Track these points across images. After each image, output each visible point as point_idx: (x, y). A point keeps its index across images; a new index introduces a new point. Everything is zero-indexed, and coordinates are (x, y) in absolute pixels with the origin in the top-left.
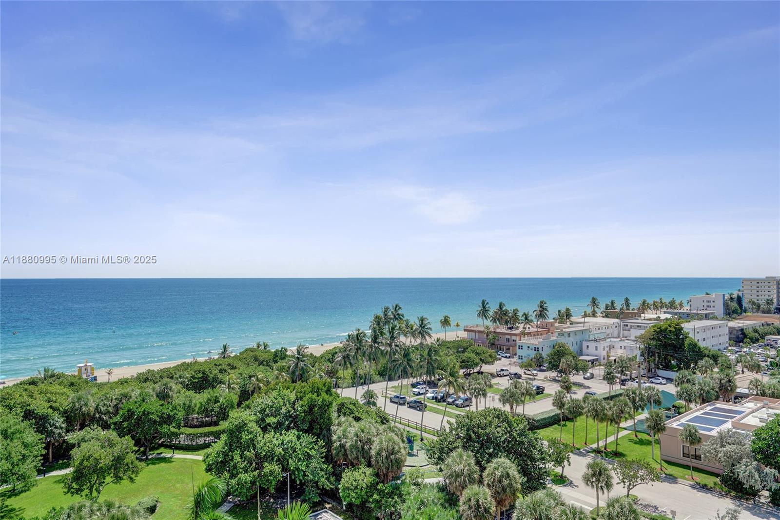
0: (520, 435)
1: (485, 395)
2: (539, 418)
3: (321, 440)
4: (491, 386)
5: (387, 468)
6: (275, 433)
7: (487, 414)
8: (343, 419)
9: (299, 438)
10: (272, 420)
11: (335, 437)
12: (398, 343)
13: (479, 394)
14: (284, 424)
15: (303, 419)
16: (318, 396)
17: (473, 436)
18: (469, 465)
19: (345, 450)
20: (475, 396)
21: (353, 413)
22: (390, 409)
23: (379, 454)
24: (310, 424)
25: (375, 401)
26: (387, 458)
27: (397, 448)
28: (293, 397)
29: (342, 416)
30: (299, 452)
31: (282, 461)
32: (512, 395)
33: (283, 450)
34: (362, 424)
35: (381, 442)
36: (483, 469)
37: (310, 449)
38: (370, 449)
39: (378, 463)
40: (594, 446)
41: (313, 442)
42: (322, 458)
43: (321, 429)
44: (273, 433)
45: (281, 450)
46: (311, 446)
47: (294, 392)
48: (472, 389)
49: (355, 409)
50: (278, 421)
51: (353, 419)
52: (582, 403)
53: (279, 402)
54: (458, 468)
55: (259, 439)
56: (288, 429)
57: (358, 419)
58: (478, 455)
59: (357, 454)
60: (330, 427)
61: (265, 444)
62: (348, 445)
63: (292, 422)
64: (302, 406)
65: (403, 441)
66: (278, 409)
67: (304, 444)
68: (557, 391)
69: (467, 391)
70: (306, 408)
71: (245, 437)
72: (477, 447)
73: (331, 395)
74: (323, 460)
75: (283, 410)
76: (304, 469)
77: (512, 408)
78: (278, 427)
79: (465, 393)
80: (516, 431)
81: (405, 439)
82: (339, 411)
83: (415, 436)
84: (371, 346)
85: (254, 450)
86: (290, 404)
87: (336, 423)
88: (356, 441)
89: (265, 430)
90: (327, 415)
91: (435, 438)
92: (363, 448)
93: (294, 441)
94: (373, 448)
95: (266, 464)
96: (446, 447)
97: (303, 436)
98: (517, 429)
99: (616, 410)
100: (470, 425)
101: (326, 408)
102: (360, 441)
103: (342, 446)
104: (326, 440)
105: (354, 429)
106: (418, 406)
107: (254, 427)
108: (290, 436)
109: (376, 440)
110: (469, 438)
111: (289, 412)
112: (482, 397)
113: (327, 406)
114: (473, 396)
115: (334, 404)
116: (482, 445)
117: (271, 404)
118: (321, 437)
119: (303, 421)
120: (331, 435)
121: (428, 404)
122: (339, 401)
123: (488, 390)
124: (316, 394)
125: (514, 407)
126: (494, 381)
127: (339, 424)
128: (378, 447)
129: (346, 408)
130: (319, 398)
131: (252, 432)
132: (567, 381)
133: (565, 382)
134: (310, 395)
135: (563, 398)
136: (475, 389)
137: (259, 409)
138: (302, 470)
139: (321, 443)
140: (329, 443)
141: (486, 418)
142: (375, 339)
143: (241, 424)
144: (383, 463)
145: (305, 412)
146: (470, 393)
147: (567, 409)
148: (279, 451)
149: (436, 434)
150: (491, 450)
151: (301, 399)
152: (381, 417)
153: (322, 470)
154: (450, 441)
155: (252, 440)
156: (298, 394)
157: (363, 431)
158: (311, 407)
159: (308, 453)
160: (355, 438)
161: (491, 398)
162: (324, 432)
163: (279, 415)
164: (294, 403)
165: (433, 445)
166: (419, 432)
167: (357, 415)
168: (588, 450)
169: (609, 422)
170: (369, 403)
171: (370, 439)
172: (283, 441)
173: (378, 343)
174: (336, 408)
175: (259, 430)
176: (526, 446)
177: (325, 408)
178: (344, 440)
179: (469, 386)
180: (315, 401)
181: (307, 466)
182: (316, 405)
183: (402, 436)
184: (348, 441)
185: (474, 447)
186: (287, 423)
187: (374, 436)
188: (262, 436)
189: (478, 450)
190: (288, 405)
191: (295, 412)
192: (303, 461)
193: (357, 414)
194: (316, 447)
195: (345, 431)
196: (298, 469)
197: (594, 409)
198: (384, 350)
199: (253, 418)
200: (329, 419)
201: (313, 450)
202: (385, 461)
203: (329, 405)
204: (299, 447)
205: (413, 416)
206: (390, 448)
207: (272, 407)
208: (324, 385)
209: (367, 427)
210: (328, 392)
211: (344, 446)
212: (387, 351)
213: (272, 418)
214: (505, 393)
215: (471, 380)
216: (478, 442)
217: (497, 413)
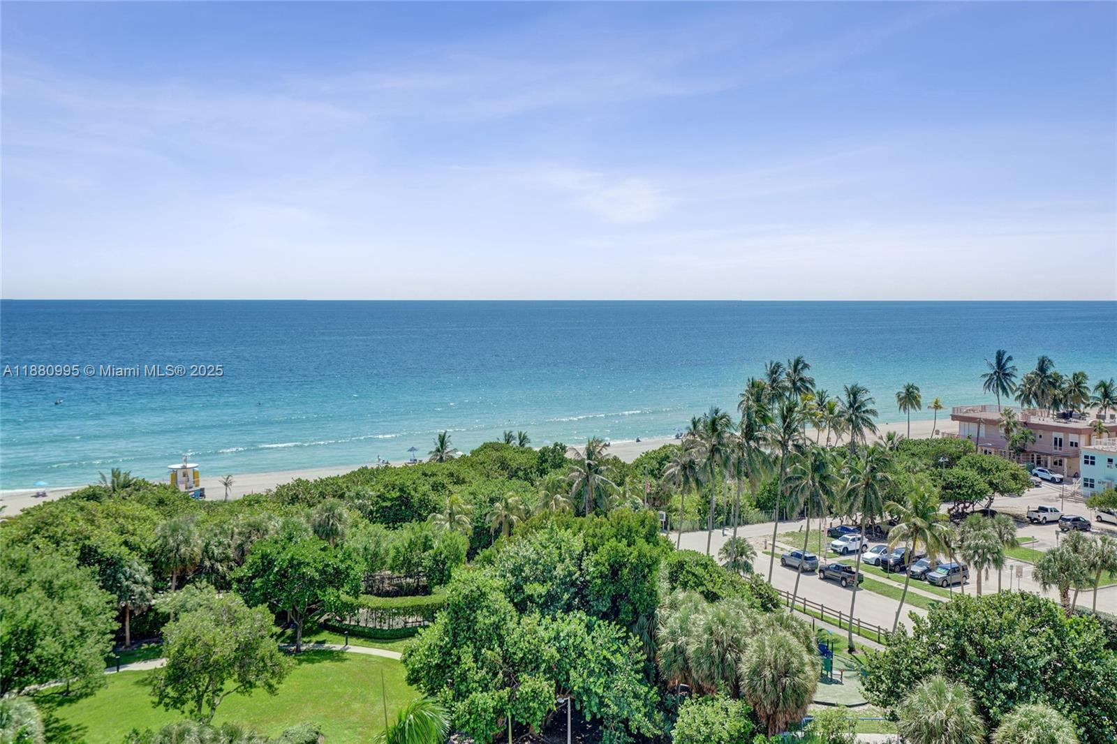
0: (1085, 657)
1: (998, 563)
3: (635, 636)
4: (1014, 544)
5: (775, 704)
6: (543, 615)
7: (1005, 604)
8: (680, 595)
9: (589, 628)
10: (536, 589)
11: (663, 632)
12: (801, 442)
13: (985, 560)
14: (560, 599)
15: (598, 592)
16: (629, 545)
17: (970, 650)
18: (960, 712)
19: (686, 660)
20: (975, 563)
21: (702, 585)
22: (783, 581)
23: (756, 672)
24: (614, 600)
25: (750, 561)
26: (774, 682)
27: (795, 663)
28: (578, 545)
29: (679, 590)
30: (590, 657)
31: (558, 674)
32: (1067, 567)
33: (559, 650)
34: (721, 607)
35: (761, 649)
36: (992, 724)
37: (614, 653)
38: (738, 660)
39: (755, 691)
41: (620, 638)
42: (637, 672)
43: (636, 613)
44: (537, 615)
45: (553, 650)
46: (615, 647)
47: (581, 535)
48: (969, 547)
49: (707, 577)
50: (549, 591)
51: (702, 597)
53: (550, 554)
54: (933, 718)
55: (511, 625)
56: (568, 608)
57: (712, 597)
58: (982, 694)
59: (710, 669)
60: (654, 609)
61: (522, 636)
62: (691, 649)
64: (597, 564)
65: (810, 650)
66: (550, 569)
67: (599, 641)
69: (958, 551)
70: (605, 569)
71: (483, 620)
72: (978, 676)
73: (656, 544)
74: (639, 676)
75: (559, 571)
76: (600, 691)
77: (1064, 595)
78: (548, 604)
79: (952, 556)
80: (1075, 647)
81: (814, 645)
82: (673, 578)
83: (836, 641)
84: (740, 446)
85: (501, 646)
86: (572, 558)
87: (667, 602)
88: (709, 642)
89: (521, 608)
90: (647, 585)
91: (882, 649)
92: (723, 660)
93: (579, 633)
94: (744, 659)
95: (525, 676)
96: (907, 670)
97: (599, 626)
98: (1077, 643)
100: (963, 626)
101: (646, 570)
102: (717, 643)
103: (679, 651)
104: (646, 637)
105: (703, 617)
106: (843, 578)
107: (500, 601)
108: (574, 623)
109: (751, 643)
110: (961, 655)
111: (570, 574)
112: (992, 566)
113: (649, 566)
114: (972, 563)
115: (663, 564)
116: (992, 672)
117: (534, 556)
118: (636, 629)
119: (599, 596)
120: (655, 627)
121: (866, 575)
122: (673, 558)
123: (1006, 552)
124: (625, 541)
125: (1071, 593)
126: (1022, 533)
127: (674, 606)
128: (754, 659)
129: (688, 572)
130: (631, 549)
131: (496, 612)
134: (613, 542)
136: (977, 547)
137: (510, 565)
138: (596, 694)
139: (635, 641)
140: (652, 641)
141: (1000, 614)
142: (749, 432)
143: (476, 595)
144: (764, 691)
145: (602, 576)
146: (964, 557)
148: (550, 652)
149: (883, 640)
150: (1014, 685)
151: (595, 549)
152: (761, 596)
153: (636, 696)
154: (916, 658)
155: (497, 627)
156: (589, 540)
157: (723, 623)
158: (615, 569)
159: (608, 660)
160: (706, 636)
161: (1014, 571)
162: (642, 619)
163: (551, 580)
165: (875, 662)
166: (845, 634)
167: (710, 588)
170: (735, 565)
171: (736, 641)
172: (558, 633)
173: (757, 440)
174: (667, 572)
175: (510, 607)
176: (1098, 683)
177: (643, 570)
178: (684, 639)
179: (962, 541)
180: (624, 556)
181: (607, 687)
182: (624, 564)
183: (808, 638)
184: (692, 640)
185: (971, 674)
186: (566, 596)
187: (747, 634)
188: (516, 619)
189: (981, 683)
190: (567, 561)
191: (582, 575)
192: (599, 676)
193: (710, 586)
194: (625, 649)
195: (684, 620)
196: (587, 691)
198: (770, 455)
199: (499, 582)
200: (652, 593)
201: (618, 655)
202: (769, 687)
203: (652, 565)
204: (591, 647)
205: (833, 597)
206: (781, 661)
207: (535, 563)
208: (643, 523)
209: (733, 614)
210: (650, 537)
211: (683, 652)
212: (777, 457)
213: (536, 585)
214: (1050, 561)
215: (967, 529)
216: (981, 665)
217: (1028, 604)
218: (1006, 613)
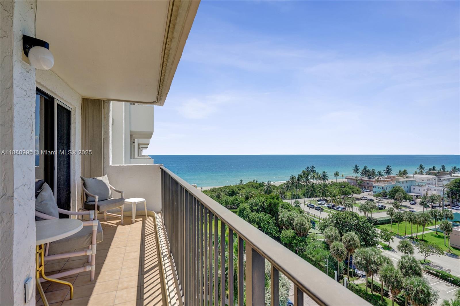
0: (363, 224)
1: (352, 207)
2: (380, 220)
4: (355, 203)
5: (300, 231)
6: (256, 213)
8: (283, 210)
9: (265, 215)
10: (255, 208)
11: (280, 217)
12: (310, 182)
13: (349, 206)
14: (260, 210)
16: (273, 200)
17: (339, 222)
18: (335, 233)
19: (283, 222)
20: (347, 207)
21: (288, 208)
22: (307, 209)
23: (297, 225)
24: (270, 210)
25: (300, 205)
26: (300, 227)
27: (304, 223)
28: (263, 200)
30: (265, 221)
32: (365, 208)
33: (259, 219)
34: (290, 212)
35: (298, 220)
36: (342, 235)
37: (270, 220)
38: (293, 222)
39: (296, 228)
40: (410, 236)
41: (271, 218)
42: (274, 224)
43: (274, 213)
44: (255, 213)
45: (258, 219)
47: (264, 198)
48: (345, 204)
49: (289, 207)
50: (257, 208)
51: (287, 211)
52: (403, 214)
53: (258, 201)
54: (330, 234)
55: (250, 214)
56: (261, 212)
57: (289, 211)
58: (341, 230)
59: (288, 224)
60: (278, 213)
61: (252, 216)
62: (284, 220)
63: (262, 209)
64: (267, 203)
65: (308, 221)
66: (258, 204)
67: (267, 218)
68: (389, 208)
69: (343, 205)
70: (268, 204)
71: (245, 213)
73: (278, 200)
74: (274, 225)
75: (260, 204)
76: (267, 227)
77: (365, 214)
78: (257, 211)
79: (342, 205)
80: (361, 222)
81: (309, 221)
82: (282, 207)
83: (317, 221)
84: (297, 182)
85: (248, 218)
86: (262, 202)
87: (281, 211)
88: (288, 219)
89: (252, 211)
91: (322, 222)
92: (291, 222)
93: (263, 216)
94: (294, 222)
96: (327, 225)
97: (267, 215)
98: (361, 221)
99: (422, 219)
100: (338, 217)
101: (276, 205)
102: (290, 219)
103: (282, 220)
104: (276, 218)
105: (287, 214)
106: (320, 209)
107: (249, 210)
108: (262, 215)
109: (296, 219)
110: (337, 223)
111: (262, 205)
112: (350, 208)
113: (277, 204)
114: (346, 207)
115: (280, 204)
116: (343, 226)
117: (255, 202)
118: (274, 216)
119: (267, 209)
120: (278, 216)
121: (324, 209)
122: (282, 203)
123: (354, 205)
124: (272, 199)
125: (367, 213)
126: (357, 202)
127: (282, 212)
128: (296, 222)
129: (285, 206)
131: (247, 212)
132: (397, 204)
133: (395, 204)
134: (270, 200)
135: (393, 211)
136: (347, 204)
137: (250, 203)
138: (266, 228)
139: (274, 218)
140: (277, 219)
141: (345, 215)
142: (298, 180)
143: (244, 208)
144: (298, 228)
145: (268, 206)
146: (345, 206)
147: (394, 216)
148: (257, 219)
149: (323, 220)
150: (347, 229)
151: (266, 201)
152: (300, 211)
153: (274, 229)
154: (328, 223)
155: (248, 214)
156: (265, 199)
157: (291, 215)
158: (270, 204)
159: (268, 222)
161: (355, 209)
162: (276, 214)
163: (258, 206)
164: (264, 202)
165: (321, 224)
166: (319, 220)
168: (406, 237)
169: (419, 225)
170: (296, 206)
171: (293, 219)
172: (259, 216)
173: (300, 181)
175: (250, 211)
176: (366, 229)
178: (283, 218)
179: (344, 202)
180: (272, 202)
181: (268, 227)
182: (272, 204)
183: (308, 219)
184: (285, 218)
185: (339, 226)
186: (261, 209)
187: (295, 218)
188: (251, 213)
189: (341, 228)
190: (261, 203)
191: (264, 206)
192: (267, 224)
193: (289, 209)
194: (272, 220)
195: (284, 215)
196: (264, 227)
197: (409, 217)
198: (303, 185)
199: (248, 206)
200: (277, 209)
202: (299, 228)
203: (278, 204)
204: (265, 219)
205: (317, 213)
206: (301, 223)
207: (255, 203)
208: (276, 196)
209: (293, 214)
210: (277, 199)
211: (283, 221)
212: (305, 185)
213: (255, 207)
214: (362, 207)
215: (345, 200)
216: (341, 225)
217: (351, 213)
218: (347, 215)
